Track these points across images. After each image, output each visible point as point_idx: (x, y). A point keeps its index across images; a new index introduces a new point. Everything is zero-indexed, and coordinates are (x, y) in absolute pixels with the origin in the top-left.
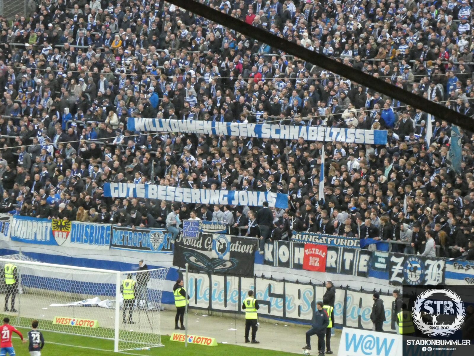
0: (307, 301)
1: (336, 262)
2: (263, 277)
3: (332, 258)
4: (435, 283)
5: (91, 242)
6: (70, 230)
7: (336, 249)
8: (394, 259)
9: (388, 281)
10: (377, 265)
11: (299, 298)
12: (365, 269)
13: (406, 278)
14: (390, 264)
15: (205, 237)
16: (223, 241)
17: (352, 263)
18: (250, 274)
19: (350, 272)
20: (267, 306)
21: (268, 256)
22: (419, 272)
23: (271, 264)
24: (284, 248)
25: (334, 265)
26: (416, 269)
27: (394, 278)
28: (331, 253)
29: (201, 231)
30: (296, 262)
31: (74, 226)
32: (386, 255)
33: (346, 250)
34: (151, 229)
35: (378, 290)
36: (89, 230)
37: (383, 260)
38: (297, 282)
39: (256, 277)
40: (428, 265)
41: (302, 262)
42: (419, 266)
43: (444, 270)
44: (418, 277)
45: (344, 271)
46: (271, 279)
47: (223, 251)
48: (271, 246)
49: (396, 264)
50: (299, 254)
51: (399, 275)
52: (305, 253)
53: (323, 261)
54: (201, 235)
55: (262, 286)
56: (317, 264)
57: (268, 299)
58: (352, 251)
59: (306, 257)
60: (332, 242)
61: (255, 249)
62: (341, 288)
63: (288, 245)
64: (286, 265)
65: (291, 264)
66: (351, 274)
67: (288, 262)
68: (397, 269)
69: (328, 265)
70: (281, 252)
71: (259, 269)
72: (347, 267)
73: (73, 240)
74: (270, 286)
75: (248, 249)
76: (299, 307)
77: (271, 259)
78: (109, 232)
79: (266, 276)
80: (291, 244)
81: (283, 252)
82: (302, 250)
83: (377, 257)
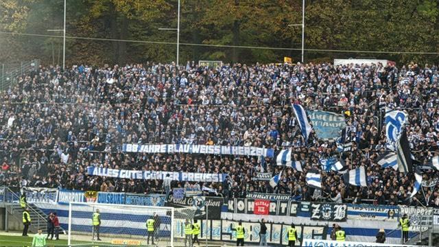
0: (256, 233)
1: (276, 209)
2: (227, 219)
3: (273, 207)
4: (340, 218)
5: (111, 203)
6: (97, 197)
7: (276, 202)
8: (313, 205)
9: (309, 218)
10: (303, 209)
11: (251, 230)
12: (295, 212)
13: (322, 215)
14: (311, 209)
15: (188, 198)
16: (200, 200)
17: (286, 209)
18: (219, 218)
19: (285, 214)
20: (229, 236)
21: (231, 207)
22: (330, 212)
23: (233, 212)
24: (241, 202)
25: (274, 211)
26: (328, 210)
27: (314, 216)
28: (272, 204)
29: (185, 195)
30: (249, 210)
31: (99, 194)
32: (309, 203)
33: (281, 202)
34: (151, 195)
35: (303, 224)
36: (109, 197)
37: (307, 207)
38: (250, 222)
39: (222, 220)
40: (336, 208)
41: (253, 210)
42: (330, 209)
43: (346, 210)
44: (330, 215)
45: (281, 214)
46: (233, 220)
47: (200, 205)
48: (232, 202)
49: (315, 208)
50: (251, 206)
51: (317, 214)
52: (255, 205)
53: (267, 209)
54: (185, 197)
55: (226, 225)
56: (263, 211)
57: (231, 232)
58: (286, 202)
59: (256, 208)
60: (272, 198)
61: (221, 204)
62: (279, 223)
63: (244, 201)
64: (243, 212)
65: (246, 211)
66: (286, 215)
67: (244, 210)
68: (316, 211)
69: (271, 211)
70: (239, 205)
71: (224, 215)
72: (283, 211)
73: (99, 202)
74: (231, 224)
75: (218, 204)
76: (251, 236)
77: (232, 209)
78: (123, 197)
79: (229, 218)
80: (246, 200)
81: (241, 205)
82: (253, 203)
83: (302, 205)
